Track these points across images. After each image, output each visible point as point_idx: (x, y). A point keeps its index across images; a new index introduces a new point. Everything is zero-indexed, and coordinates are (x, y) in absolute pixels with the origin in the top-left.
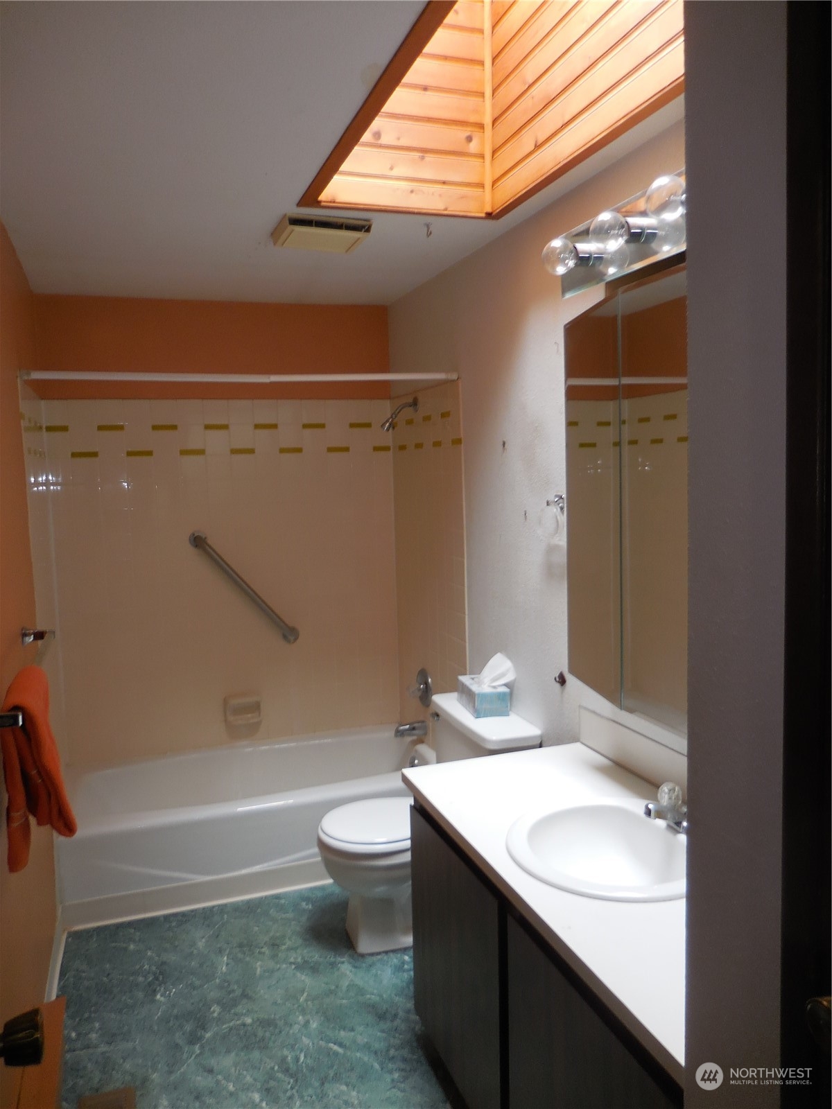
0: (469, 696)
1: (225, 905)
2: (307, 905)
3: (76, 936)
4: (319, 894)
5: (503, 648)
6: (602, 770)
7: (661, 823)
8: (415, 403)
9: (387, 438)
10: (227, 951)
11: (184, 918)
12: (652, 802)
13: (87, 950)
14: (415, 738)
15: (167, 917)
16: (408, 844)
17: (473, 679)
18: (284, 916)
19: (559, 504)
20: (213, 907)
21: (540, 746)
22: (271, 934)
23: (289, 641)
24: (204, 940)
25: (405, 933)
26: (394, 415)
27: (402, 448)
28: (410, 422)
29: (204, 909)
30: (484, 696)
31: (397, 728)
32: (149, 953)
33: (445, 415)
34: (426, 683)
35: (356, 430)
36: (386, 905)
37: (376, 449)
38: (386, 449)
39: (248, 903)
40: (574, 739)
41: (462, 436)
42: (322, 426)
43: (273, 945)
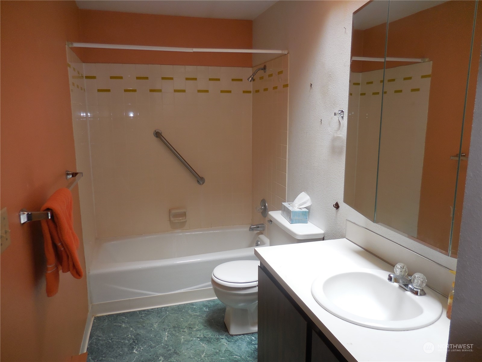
0: (288, 213)
1: (168, 307)
2: (206, 309)
3: (98, 319)
4: (212, 304)
5: (306, 190)
6: (358, 253)
7: (396, 285)
8: (264, 68)
9: (250, 86)
10: (168, 330)
11: (148, 312)
12: (392, 273)
13: (103, 326)
14: (259, 231)
15: (140, 311)
16: (256, 283)
17: (289, 204)
18: (195, 314)
19: (341, 115)
20: (162, 308)
21: (323, 239)
22: (189, 323)
23: (200, 184)
24: (157, 324)
25: (253, 325)
26: (254, 74)
27: (257, 91)
28: (261, 78)
29: (158, 308)
30: (295, 213)
31: (251, 226)
32: (131, 329)
33: (280, 73)
34: (265, 206)
35: (235, 82)
36: (244, 312)
37: (244, 92)
38: (250, 92)
39: (178, 306)
40: (343, 236)
41: (289, 83)
42: (219, 80)
43: (190, 328)
